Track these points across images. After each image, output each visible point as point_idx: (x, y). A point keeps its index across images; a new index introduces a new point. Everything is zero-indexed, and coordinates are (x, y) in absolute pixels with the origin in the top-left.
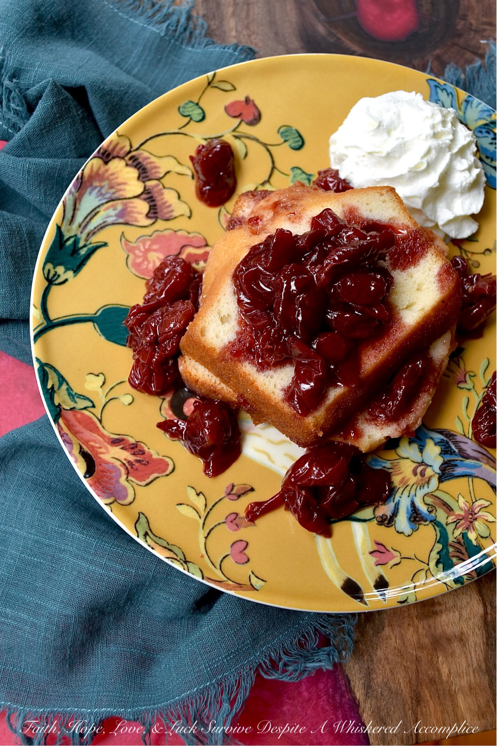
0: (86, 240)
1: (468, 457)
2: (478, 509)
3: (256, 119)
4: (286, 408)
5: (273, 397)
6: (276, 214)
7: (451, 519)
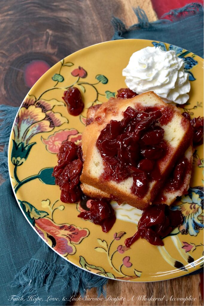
0: (27, 143)
3: (85, 75)
4: (134, 197)
5: (127, 193)
6: (107, 114)
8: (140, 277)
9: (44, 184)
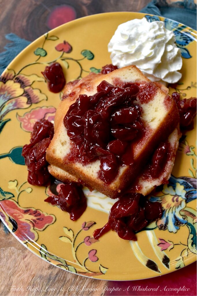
0: (1, 119)
3: (70, 50)
4: (100, 182)
5: (92, 177)
6: (81, 89)
7: (195, 221)
8: (104, 274)
9: (14, 163)
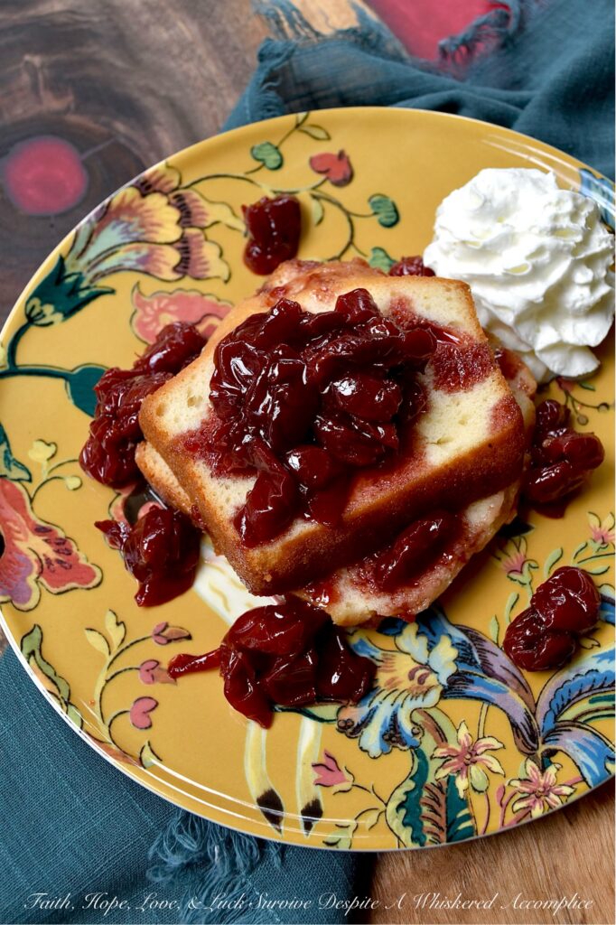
0: (92, 282)
1: (492, 675)
2: (483, 749)
3: (347, 180)
4: (231, 532)
5: (219, 512)
6: (307, 287)
7: (439, 752)
8: (145, 767)
9: (71, 402)
